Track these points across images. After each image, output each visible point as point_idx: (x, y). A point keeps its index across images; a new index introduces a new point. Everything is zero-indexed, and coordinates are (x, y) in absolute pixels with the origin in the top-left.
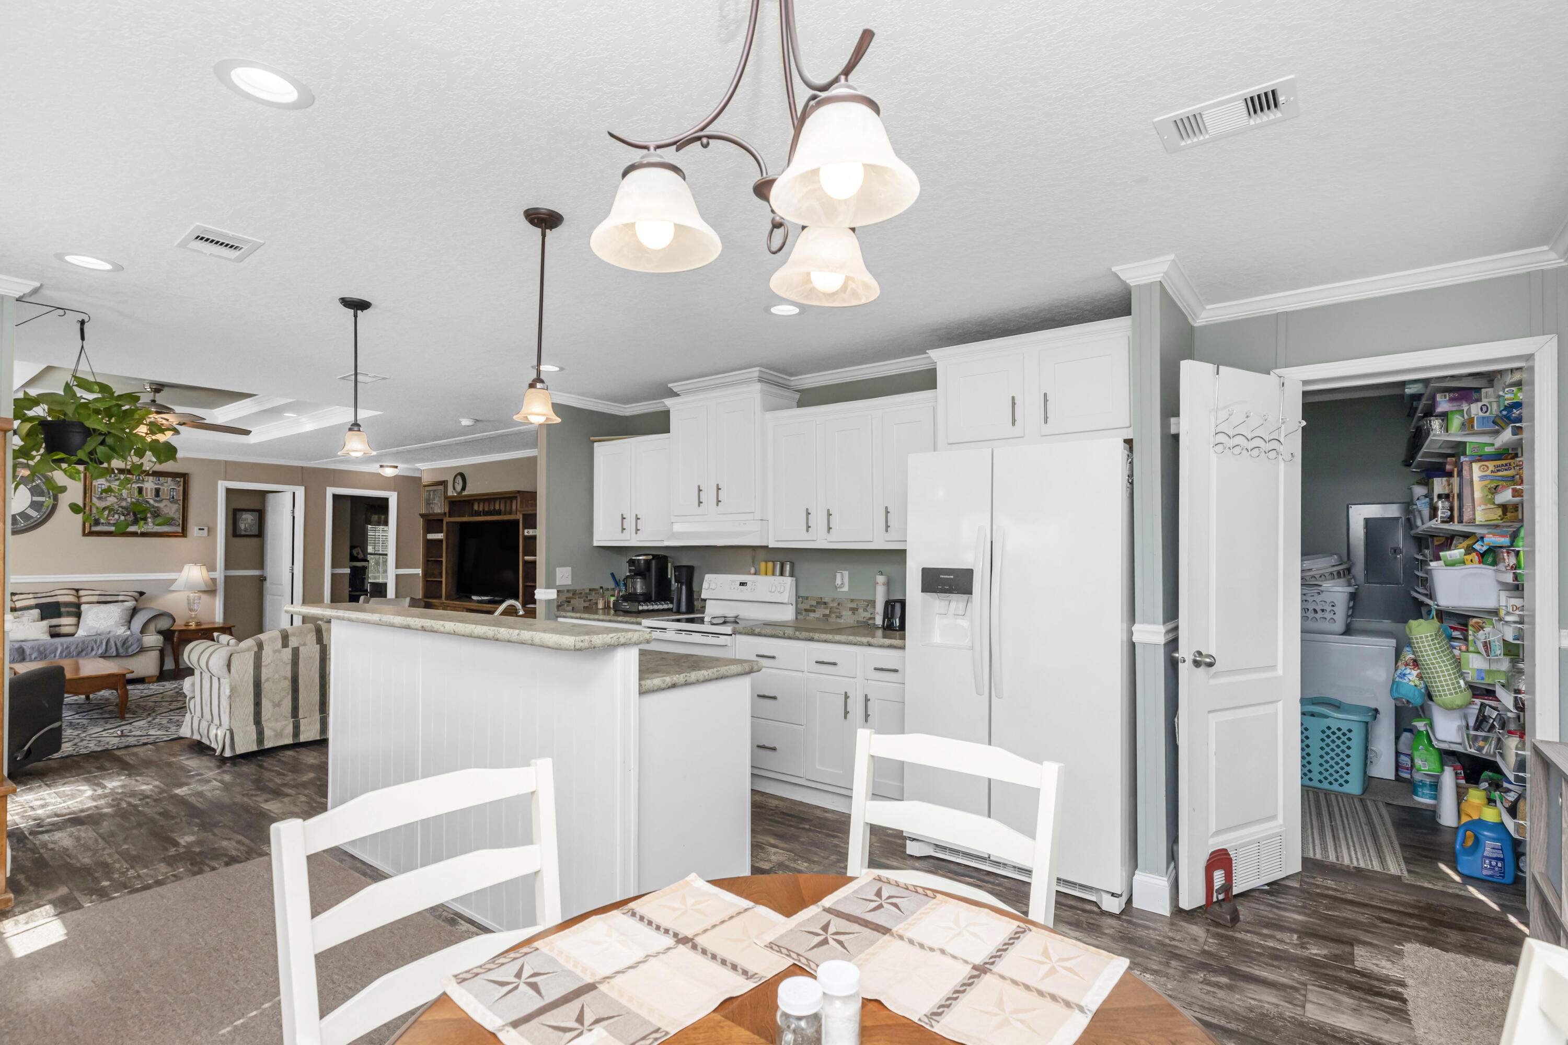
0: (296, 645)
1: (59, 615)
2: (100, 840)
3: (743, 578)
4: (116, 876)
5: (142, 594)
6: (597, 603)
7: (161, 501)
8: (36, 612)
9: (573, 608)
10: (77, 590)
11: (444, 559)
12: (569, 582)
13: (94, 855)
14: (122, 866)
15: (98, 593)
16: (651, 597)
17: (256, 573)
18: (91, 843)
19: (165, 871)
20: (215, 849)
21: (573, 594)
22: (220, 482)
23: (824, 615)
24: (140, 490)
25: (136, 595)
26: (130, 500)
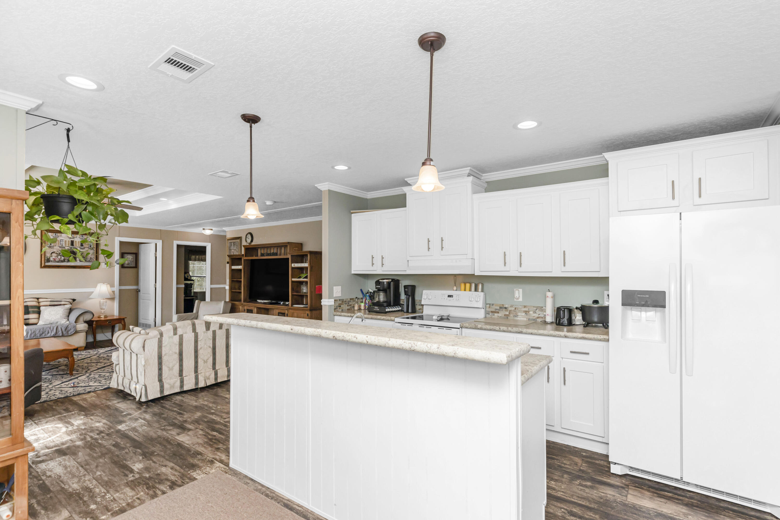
0: (181, 334)
1: (30, 313)
2: (80, 468)
3: (450, 293)
4: (99, 500)
5: (74, 300)
6: (354, 307)
7: (84, 248)
9: (342, 310)
10: (38, 299)
11: (242, 280)
12: (340, 295)
13: (79, 481)
14: (100, 491)
15: (50, 300)
16: (391, 304)
17: (134, 287)
18: (74, 470)
19: (131, 494)
20: (158, 475)
21: (342, 302)
22: (116, 238)
23: (505, 315)
24: (72, 243)
25: (71, 301)
26: (67, 248)
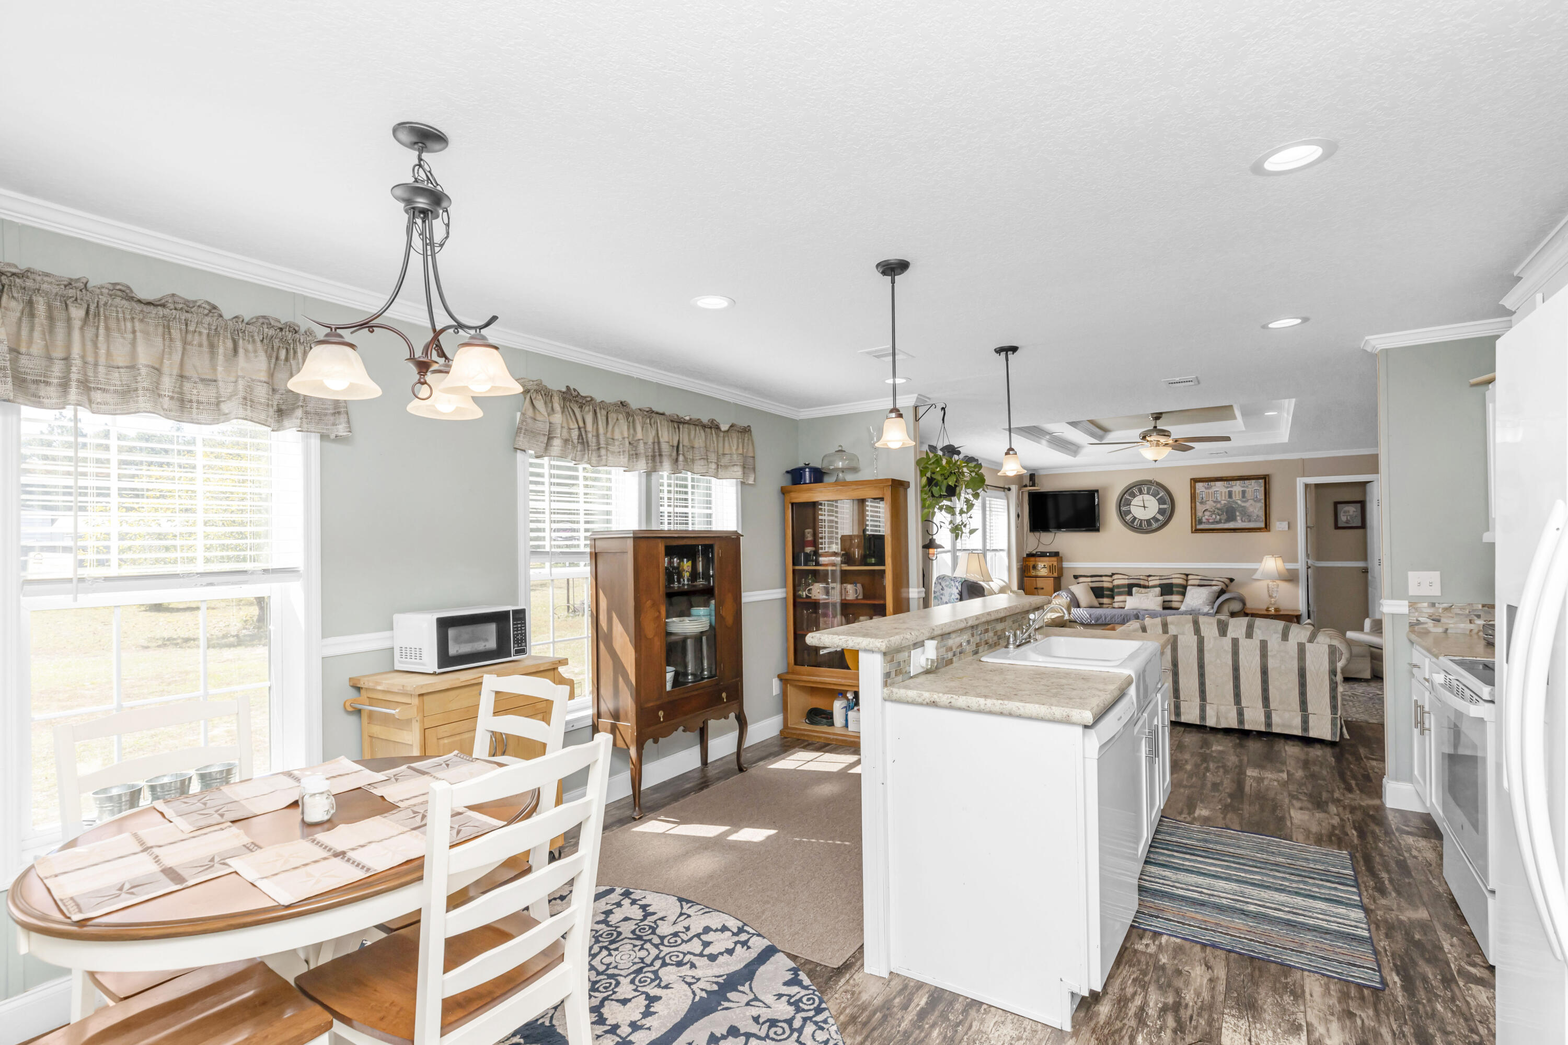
1: (1171, 593)
5: (1232, 580)
8: (1158, 590)
10: (1187, 575)
12: (1436, 592)
15: (1199, 577)
17: (1360, 564)
21: (1445, 609)
22: (1298, 479)
24: (1230, 494)
25: (1227, 581)
26: (1223, 502)
